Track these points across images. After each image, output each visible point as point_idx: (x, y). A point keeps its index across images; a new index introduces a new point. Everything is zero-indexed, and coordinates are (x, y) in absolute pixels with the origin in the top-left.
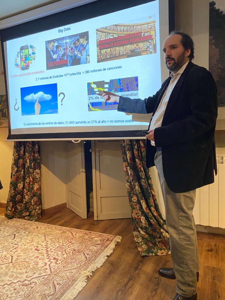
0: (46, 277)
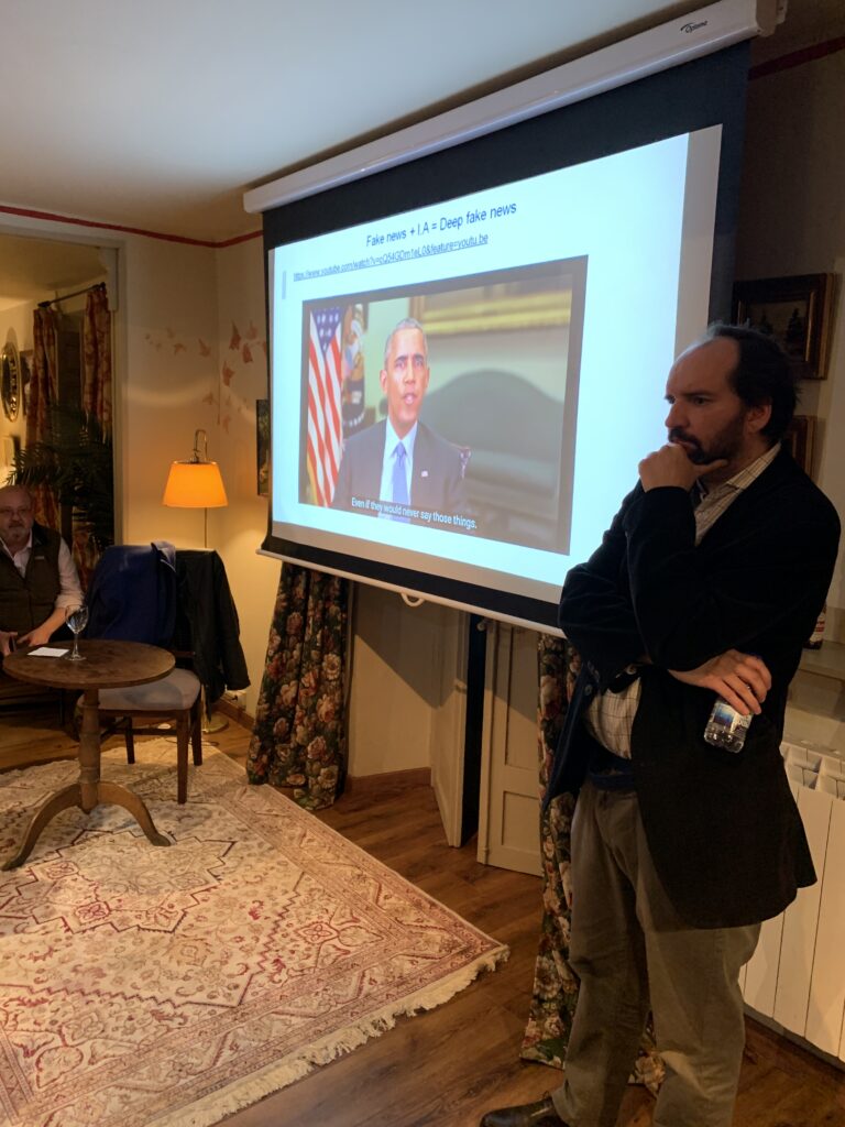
0: (220, 1011)
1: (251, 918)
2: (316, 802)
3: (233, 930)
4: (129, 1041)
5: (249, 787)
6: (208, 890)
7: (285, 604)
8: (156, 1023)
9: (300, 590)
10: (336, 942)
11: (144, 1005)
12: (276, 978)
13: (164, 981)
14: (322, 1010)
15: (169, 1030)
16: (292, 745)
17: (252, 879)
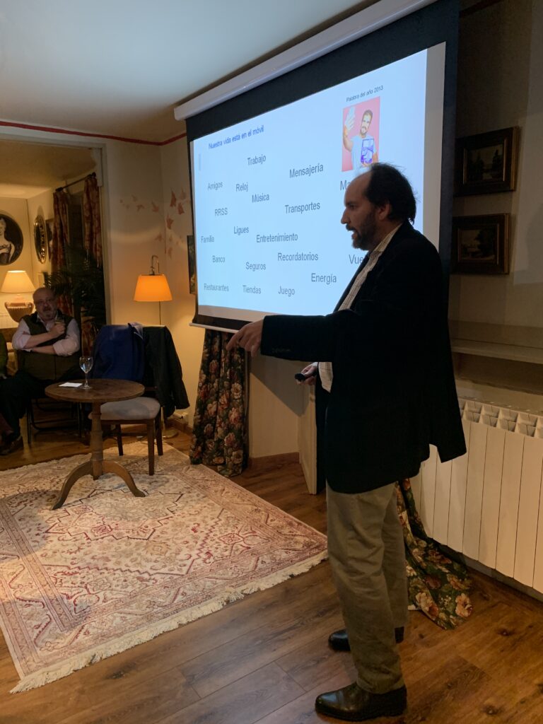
0: (175, 577)
1: (193, 532)
2: (231, 471)
3: (182, 538)
4: (125, 591)
5: (191, 466)
6: (168, 518)
7: (207, 355)
8: (139, 582)
9: (216, 346)
10: (242, 543)
11: (133, 574)
12: (208, 561)
13: (144, 563)
14: (234, 576)
15: (147, 586)
16: (215, 440)
17: (193, 512)
